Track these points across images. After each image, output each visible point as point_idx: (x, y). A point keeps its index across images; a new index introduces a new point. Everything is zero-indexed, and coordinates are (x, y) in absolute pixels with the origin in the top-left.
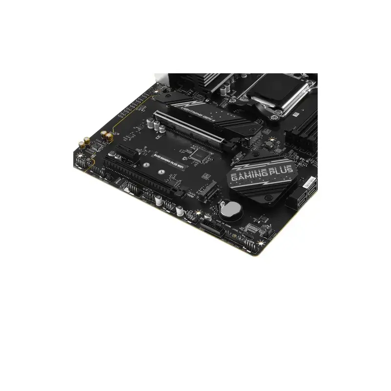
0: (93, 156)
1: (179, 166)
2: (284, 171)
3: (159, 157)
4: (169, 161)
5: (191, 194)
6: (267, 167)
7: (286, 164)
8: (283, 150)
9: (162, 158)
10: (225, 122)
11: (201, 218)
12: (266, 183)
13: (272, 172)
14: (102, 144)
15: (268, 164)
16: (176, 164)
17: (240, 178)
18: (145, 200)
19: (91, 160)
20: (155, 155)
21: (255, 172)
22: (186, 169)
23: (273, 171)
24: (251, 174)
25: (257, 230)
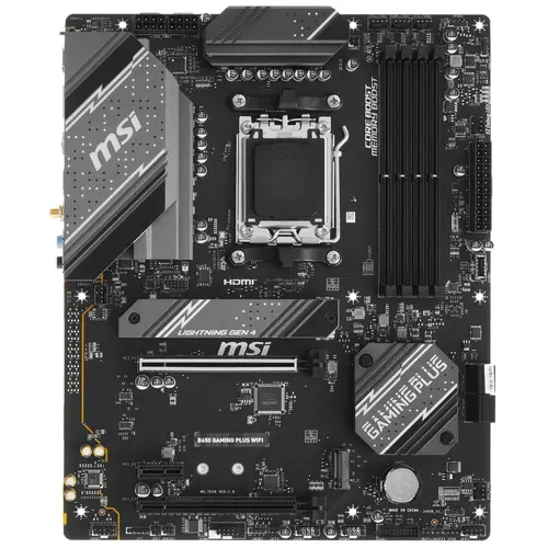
0: (104, 501)
1: (253, 440)
2: (434, 374)
3: (208, 440)
4: (231, 440)
5: (316, 485)
6: (405, 379)
7: (428, 356)
8: (387, 312)
9: (216, 441)
10: (276, 326)
11: (365, 520)
12: (425, 414)
13: (419, 386)
14: (97, 469)
15: (401, 372)
16: (247, 440)
17: (381, 428)
18: (257, 536)
19: (108, 511)
20: (199, 440)
21: (394, 401)
22: (270, 439)
23: (419, 383)
24: (390, 408)
25: (458, 494)
